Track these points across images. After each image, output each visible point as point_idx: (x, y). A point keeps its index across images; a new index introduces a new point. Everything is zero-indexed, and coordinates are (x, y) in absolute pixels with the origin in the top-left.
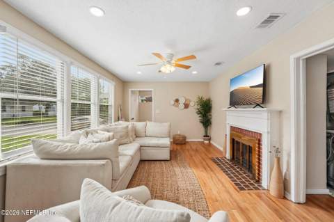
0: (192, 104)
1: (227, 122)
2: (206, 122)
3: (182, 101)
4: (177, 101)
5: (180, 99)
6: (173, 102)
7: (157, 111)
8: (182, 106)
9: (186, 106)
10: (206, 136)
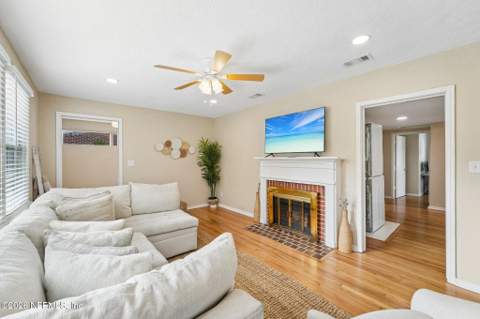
0: (192, 150)
1: (262, 175)
2: (212, 177)
3: (177, 145)
4: (168, 144)
5: (173, 141)
6: (161, 147)
7: (131, 163)
8: (176, 153)
9: (183, 153)
10: (213, 198)
